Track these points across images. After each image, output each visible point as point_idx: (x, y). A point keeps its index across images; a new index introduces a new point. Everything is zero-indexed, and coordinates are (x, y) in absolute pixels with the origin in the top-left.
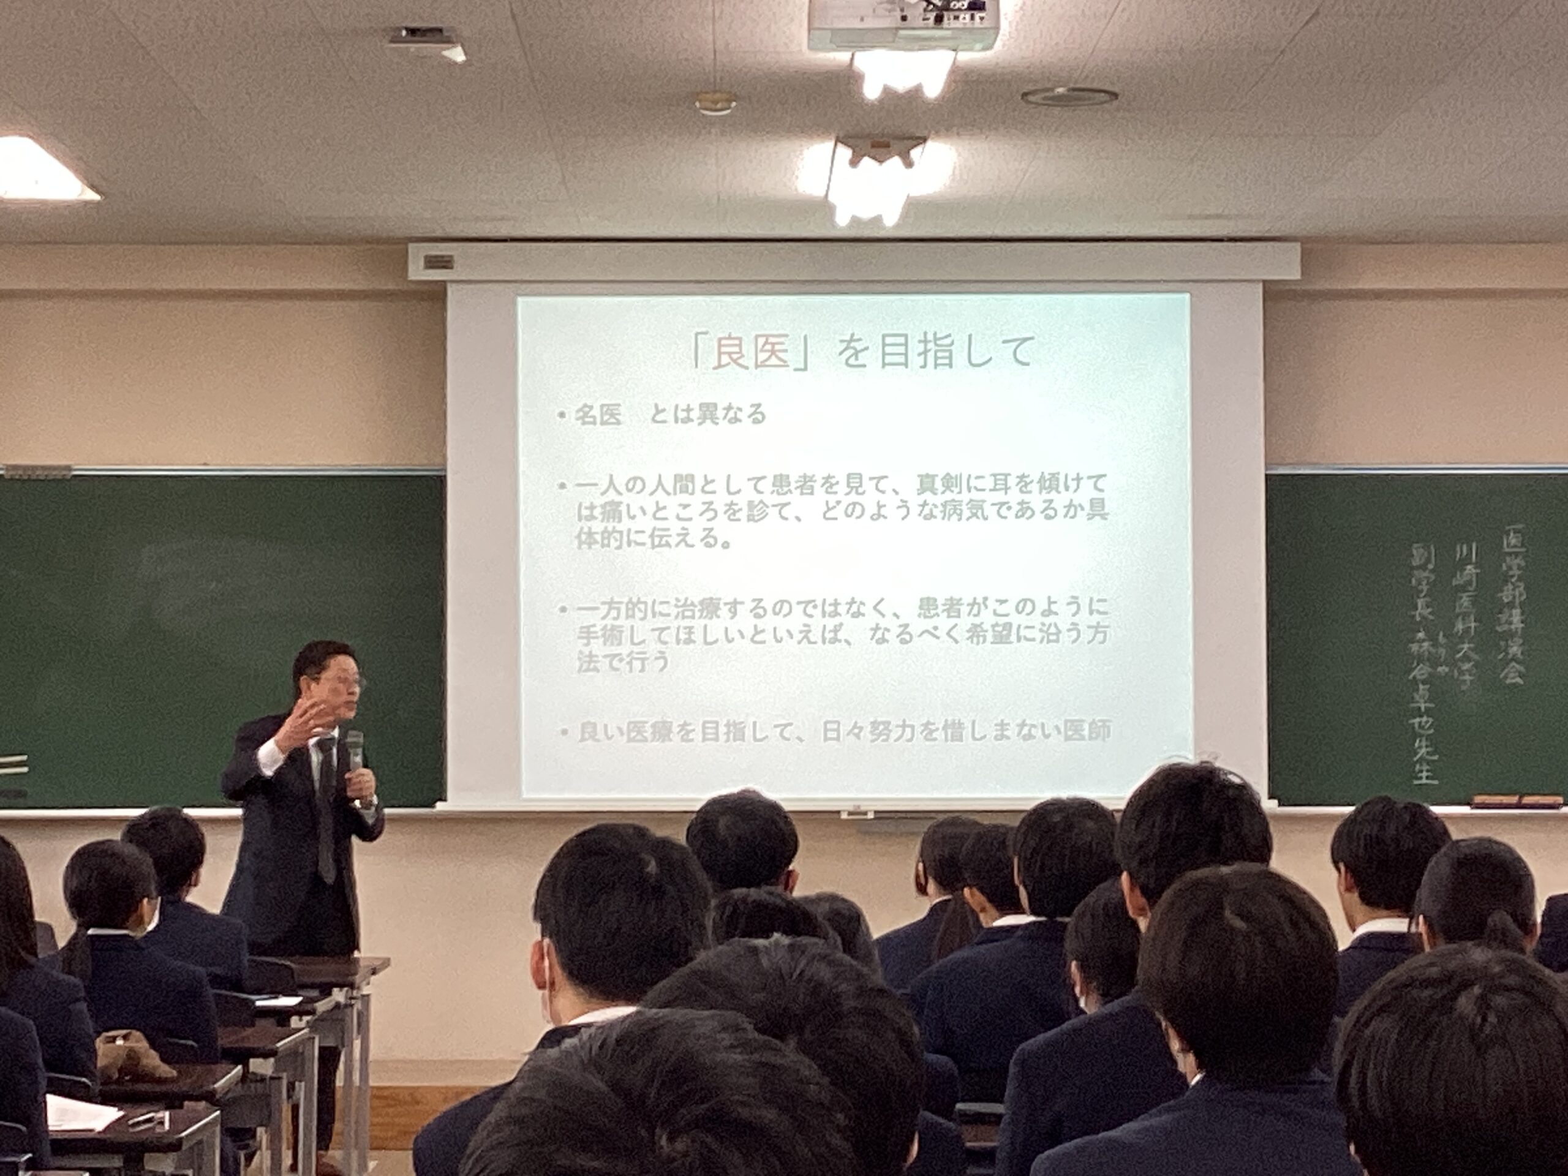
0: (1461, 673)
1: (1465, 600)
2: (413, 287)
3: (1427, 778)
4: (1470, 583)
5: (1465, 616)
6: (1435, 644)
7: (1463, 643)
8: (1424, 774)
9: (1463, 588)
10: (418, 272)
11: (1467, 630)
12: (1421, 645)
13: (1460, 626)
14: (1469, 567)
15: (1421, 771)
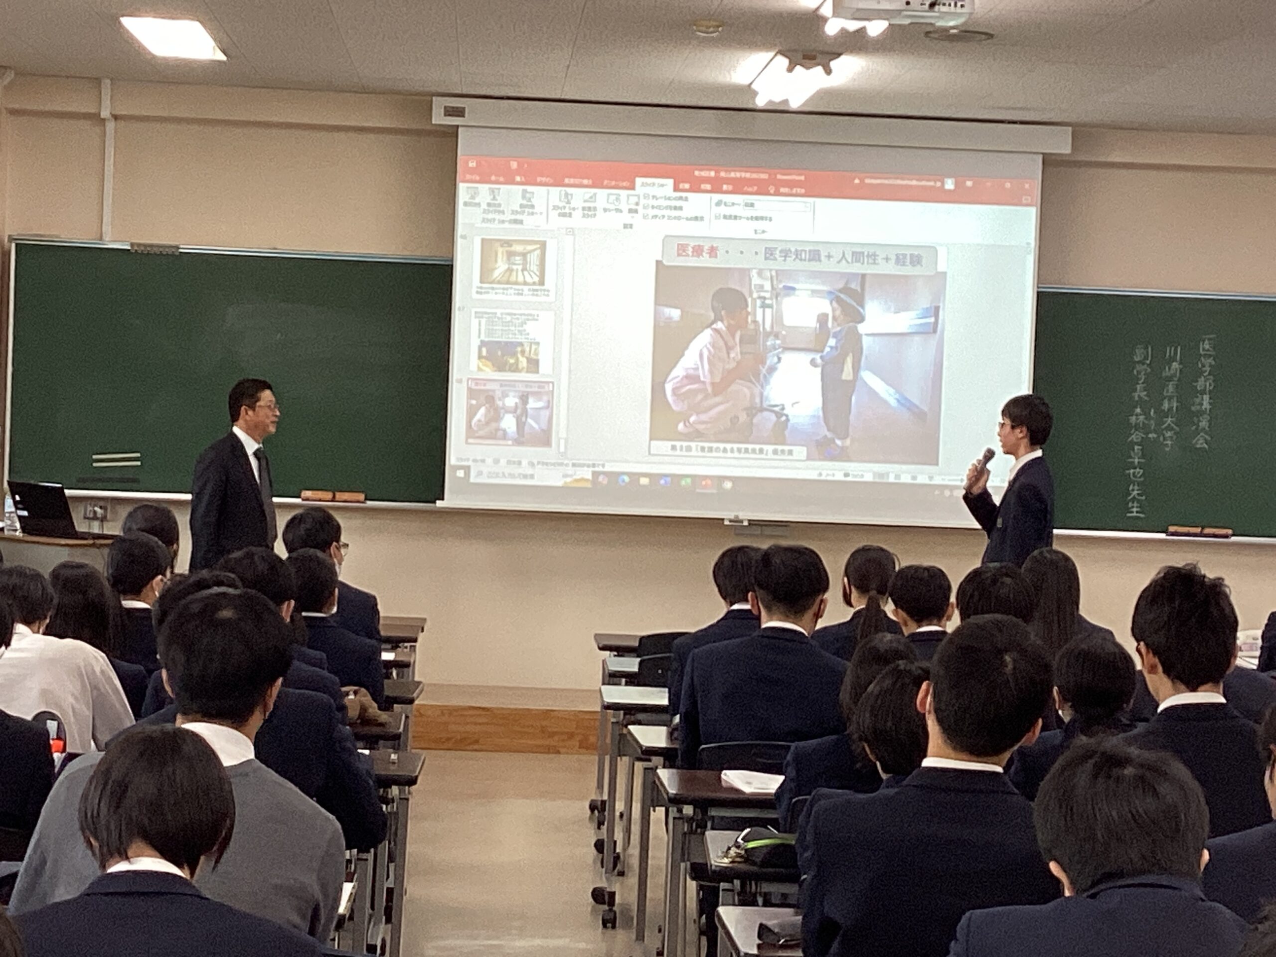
0: (1165, 439)
1: (1171, 387)
2: (434, 128)
3: (1137, 512)
4: (1175, 375)
5: (1170, 398)
6: (1148, 417)
7: (1167, 417)
8: (1135, 510)
9: (1170, 379)
10: (439, 118)
11: (1170, 409)
12: (1137, 417)
13: (1166, 405)
14: (1174, 364)
15: (1133, 507)
